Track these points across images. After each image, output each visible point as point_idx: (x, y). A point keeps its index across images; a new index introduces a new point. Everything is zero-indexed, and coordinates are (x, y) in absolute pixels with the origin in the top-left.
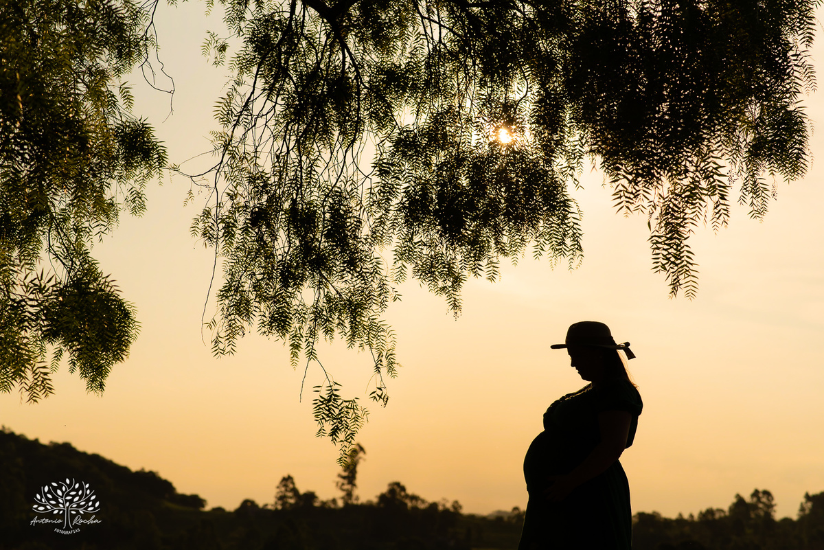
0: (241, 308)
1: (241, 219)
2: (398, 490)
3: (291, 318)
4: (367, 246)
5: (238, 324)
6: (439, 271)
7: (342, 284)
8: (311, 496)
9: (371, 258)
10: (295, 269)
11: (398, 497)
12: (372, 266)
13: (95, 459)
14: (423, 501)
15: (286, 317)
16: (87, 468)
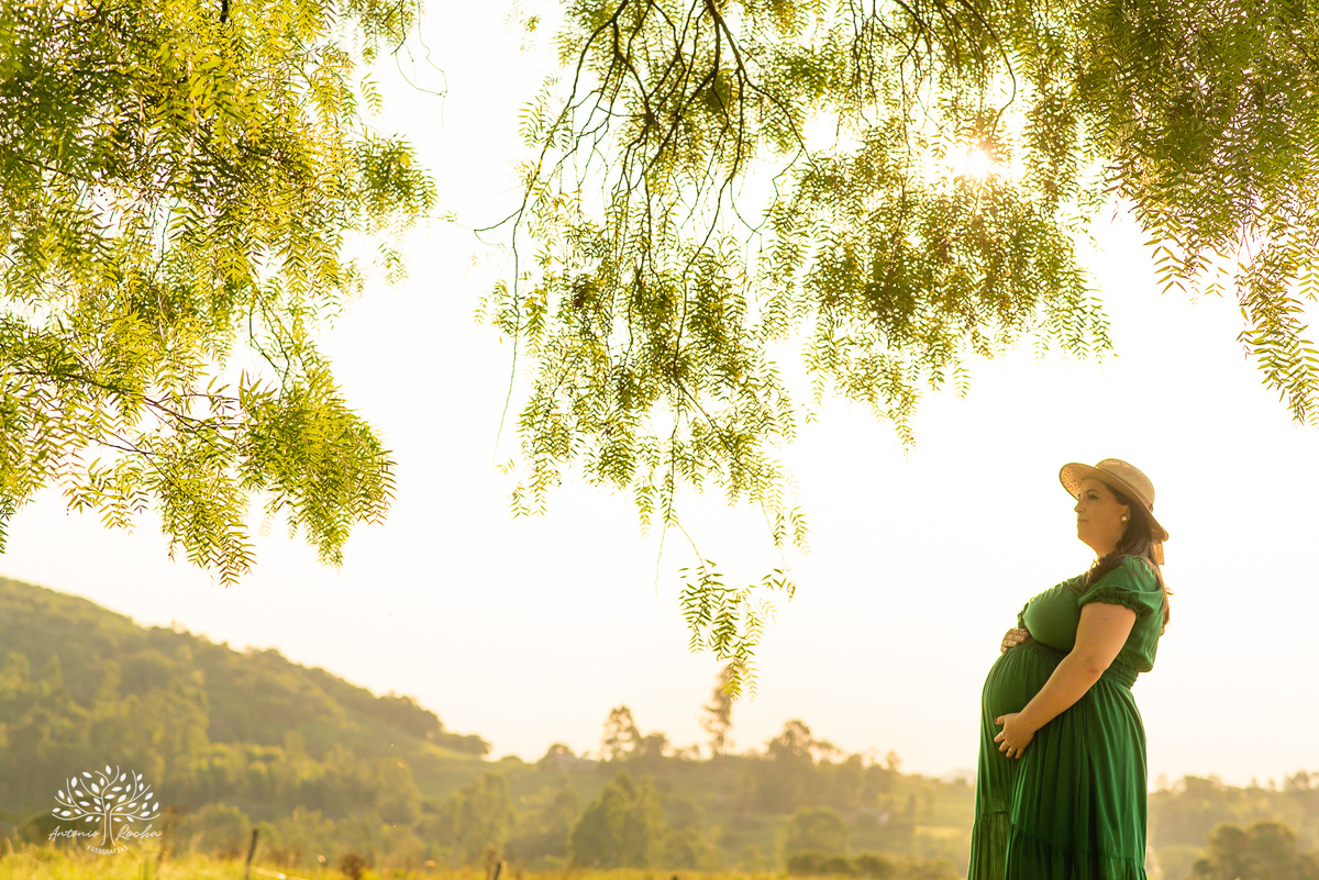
0: (556, 442)
1: (555, 300)
2: (797, 731)
3: (634, 458)
4: (757, 341)
5: (550, 467)
6: (879, 383)
7: (716, 404)
8: (657, 741)
9: (763, 363)
10: (641, 379)
11: (798, 743)
12: (764, 374)
13: (317, 675)
14: (839, 751)
15: (627, 456)
16: (305, 688)
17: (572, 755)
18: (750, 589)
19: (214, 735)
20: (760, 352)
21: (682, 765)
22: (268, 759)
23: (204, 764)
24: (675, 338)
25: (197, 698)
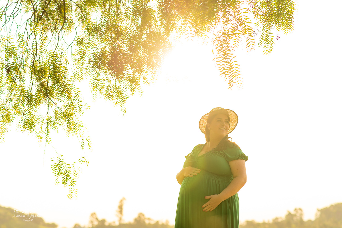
2: (142, 216)
3: (35, 123)
4: (72, 82)
5: (5, 126)
9: (75, 89)
12: (75, 93)
20: (74, 85)
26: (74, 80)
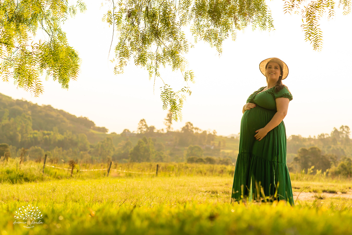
0: (125, 54)
1: (124, 15)
2: (190, 125)
3: (147, 58)
4: (178, 26)
5: (124, 60)
6: (212, 37)
7: (168, 43)
8: (152, 128)
9: (180, 32)
10: (148, 36)
11: (190, 128)
12: (180, 35)
13: (61, 112)
14: (200, 130)
15: (145, 57)
16: (58, 115)
17: (130, 132)
18: (179, 92)
19: (34, 128)
20: (180, 29)
21: (159, 134)
22: (48, 134)
23: (32, 136)
24: (157, 25)
25: (29, 118)
26: (180, 24)
